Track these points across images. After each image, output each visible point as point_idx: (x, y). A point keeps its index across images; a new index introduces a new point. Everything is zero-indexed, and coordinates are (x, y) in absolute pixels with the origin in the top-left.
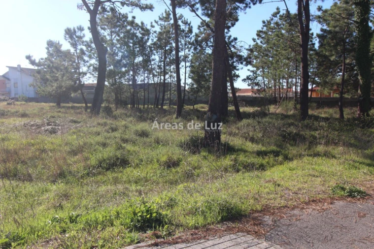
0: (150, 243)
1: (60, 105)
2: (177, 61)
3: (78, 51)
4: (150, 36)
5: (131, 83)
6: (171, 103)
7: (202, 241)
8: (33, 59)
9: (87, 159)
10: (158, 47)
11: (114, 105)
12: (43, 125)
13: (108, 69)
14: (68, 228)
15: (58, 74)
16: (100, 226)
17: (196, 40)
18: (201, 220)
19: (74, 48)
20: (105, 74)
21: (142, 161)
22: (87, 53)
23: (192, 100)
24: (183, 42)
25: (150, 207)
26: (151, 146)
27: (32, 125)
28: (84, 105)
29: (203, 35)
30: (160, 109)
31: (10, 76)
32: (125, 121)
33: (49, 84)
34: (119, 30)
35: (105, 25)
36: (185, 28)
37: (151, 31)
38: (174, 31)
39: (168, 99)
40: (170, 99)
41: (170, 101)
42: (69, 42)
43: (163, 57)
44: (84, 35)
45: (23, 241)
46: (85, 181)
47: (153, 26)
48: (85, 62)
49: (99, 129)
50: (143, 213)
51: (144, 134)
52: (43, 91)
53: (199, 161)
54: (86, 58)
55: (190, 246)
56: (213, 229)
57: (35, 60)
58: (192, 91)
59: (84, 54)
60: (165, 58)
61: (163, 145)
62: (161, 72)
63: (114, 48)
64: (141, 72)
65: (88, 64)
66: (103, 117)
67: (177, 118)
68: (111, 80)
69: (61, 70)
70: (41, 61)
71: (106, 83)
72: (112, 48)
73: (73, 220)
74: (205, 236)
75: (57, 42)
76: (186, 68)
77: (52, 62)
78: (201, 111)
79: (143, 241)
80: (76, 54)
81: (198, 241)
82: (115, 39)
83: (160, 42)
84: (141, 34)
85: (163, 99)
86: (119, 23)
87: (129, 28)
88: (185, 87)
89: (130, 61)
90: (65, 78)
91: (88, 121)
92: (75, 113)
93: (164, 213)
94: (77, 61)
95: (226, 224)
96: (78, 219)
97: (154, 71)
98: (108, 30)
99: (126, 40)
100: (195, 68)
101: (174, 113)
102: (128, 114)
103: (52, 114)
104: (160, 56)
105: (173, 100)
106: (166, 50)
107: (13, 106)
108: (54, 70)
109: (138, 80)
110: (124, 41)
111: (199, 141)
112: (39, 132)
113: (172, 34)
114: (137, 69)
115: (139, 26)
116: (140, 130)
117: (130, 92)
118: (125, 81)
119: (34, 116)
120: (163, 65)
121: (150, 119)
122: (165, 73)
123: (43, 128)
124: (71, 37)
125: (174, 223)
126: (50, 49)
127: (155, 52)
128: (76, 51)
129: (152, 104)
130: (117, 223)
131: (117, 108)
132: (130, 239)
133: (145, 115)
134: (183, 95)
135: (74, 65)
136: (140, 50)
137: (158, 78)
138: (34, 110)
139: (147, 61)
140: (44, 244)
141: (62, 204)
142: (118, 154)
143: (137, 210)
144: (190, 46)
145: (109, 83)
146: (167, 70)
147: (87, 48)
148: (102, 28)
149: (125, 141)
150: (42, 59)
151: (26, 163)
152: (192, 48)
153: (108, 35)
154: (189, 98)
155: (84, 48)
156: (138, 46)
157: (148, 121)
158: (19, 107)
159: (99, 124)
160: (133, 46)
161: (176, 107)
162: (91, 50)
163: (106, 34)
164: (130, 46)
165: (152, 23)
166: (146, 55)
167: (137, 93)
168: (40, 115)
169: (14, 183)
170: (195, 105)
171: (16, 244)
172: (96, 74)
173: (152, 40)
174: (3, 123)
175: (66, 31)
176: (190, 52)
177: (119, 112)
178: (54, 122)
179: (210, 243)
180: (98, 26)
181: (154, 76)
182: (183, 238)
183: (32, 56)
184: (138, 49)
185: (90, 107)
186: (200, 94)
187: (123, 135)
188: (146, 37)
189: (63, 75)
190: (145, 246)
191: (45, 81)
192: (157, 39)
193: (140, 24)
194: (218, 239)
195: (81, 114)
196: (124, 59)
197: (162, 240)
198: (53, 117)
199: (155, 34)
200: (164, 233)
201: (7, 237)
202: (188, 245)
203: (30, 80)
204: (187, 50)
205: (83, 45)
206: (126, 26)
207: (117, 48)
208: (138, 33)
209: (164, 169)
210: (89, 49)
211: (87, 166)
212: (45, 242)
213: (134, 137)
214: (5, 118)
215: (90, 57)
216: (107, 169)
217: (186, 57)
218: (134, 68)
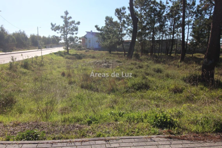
0: (166, 136)
1: (111, 52)
2: (183, 25)
3: (122, 22)
4: (166, 9)
5: (151, 40)
6: (177, 52)
7: (201, 142)
8: (98, 27)
9: (126, 83)
10: (170, 16)
11: (140, 53)
12: (103, 63)
13: (138, 31)
14: (119, 119)
15: (111, 35)
16: (136, 121)
17: (198, 10)
18: (200, 129)
19: (120, 20)
20: (136, 34)
21: (158, 87)
22: (126, 22)
23: (191, 50)
24: (188, 12)
25: (165, 115)
26: (163, 78)
27: (98, 63)
28: (124, 53)
29: (204, 6)
30: (169, 56)
31: (87, 37)
32: (147, 62)
33: (106, 41)
34: (146, 7)
35: (138, 5)
36: (190, 2)
37: (166, 6)
38: (182, 5)
39: (174, 50)
40: (176, 50)
41: (176, 51)
42: (117, 17)
43: (173, 23)
44: (125, 12)
45: (97, 122)
46: (125, 95)
47: (167, 3)
48: (126, 28)
49: (132, 66)
50: (161, 117)
51: (159, 71)
52: (103, 45)
53: (197, 91)
54: (126, 25)
55: (193, 143)
56: (210, 136)
57: (99, 28)
58: (192, 44)
59: (125, 23)
60: (175, 23)
61: (171, 78)
62: (171, 32)
63: (142, 19)
64: (158, 33)
65: (127, 29)
66: (134, 60)
67: (181, 62)
68: (139, 38)
69: (113, 33)
70: (102, 28)
71: (137, 40)
72: (141, 19)
73: (121, 115)
74: (203, 139)
75: (111, 17)
76: (189, 29)
77: (108, 28)
78: (198, 58)
79: (162, 134)
80: (120, 23)
81: (199, 141)
82: (143, 13)
83: (172, 13)
84: (160, 8)
85: (172, 50)
86: (146, 3)
87: (152, 5)
88: (187, 42)
89: (151, 26)
90: (114, 37)
91: (126, 61)
92: (119, 57)
93: (175, 120)
94: (121, 27)
95: (220, 135)
96: (123, 115)
97: (166, 32)
98: (139, 8)
99: (150, 13)
100: (196, 29)
101: (179, 58)
102: (149, 59)
103: (107, 57)
104: (171, 22)
105: (178, 50)
106: (175, 18)
107: (88, 52)
108: (109, 33)
109: (156, 38)
110: (149, 14)
111: (198, 78)
112: (101, 67)
113: (181, 7)
114: (156, 31)
115: (159, 4)
116: (156, 68)
117: (151, 45)
118: (148, 39)
119: (98, 58)
120: (173, 27)
121: (163, 62)
122: (174, 33)
123: (103, 65)
124: (118, 14)
125: (182, 127)
126: (107, 21)
127: (167, 19)
128: (121, 21)
129: (163, 53)
130: (145, 121)
131: (142, 55)
132: (154, 131)
133: (160, 59)
134: (185, 47)
135: (119, 30)
136: (158, 19)
137: (169, 36)
138: (98, 55)
139: (162, 26)
140: (107, 125)
141: (113, 106)
142: (144, 81)
143: (158, 116)
144: (192, 14)
145: (138, 40)
146: (175, 31)
147: (127, 20)
148: (136, 7)
149: (148, 74)
150: (103, 27)
151: (96, 82)
152: (195, 16)
153: (139, 11)
154: (190, 49)
155: (125, 20)
156: (157, 17)
157: (161, 63)
158: (91, 53)
159: (132, 64)
160: (153, 17)
161: (181, 55)
162: (129, 21)
163: (138, 10)
164: (152, 17)
165: (167, 1)
166: (162, 22)
167: (155, 46)
168: (101, 57)
169: (91, 92)
170: (193, 53)
171: (94, 123)
172: (131, 35)
173: (167, 12)
174: (84, 61)
175: (116, 10)
176: (193, 18)
177: (143, 57)
178: (108, 62)
179: (208, 144)
180: (134, 6)
181: (166, 35)
182: (188, 137)
183: (98, 26)
184: (157, 18)
185: (127, 54)
186: (198, 46)
187: (146, 71)
188: (163, 11)
189: (113, 36)
190: (163, 137)
191: (104, 39)
192: (170, 11)
193: (159, 3)
194: (213, 143)
195: (122, 58)
196: (148, 25)
197: (174, 136)
198: (108, 59)
199: (169, 8)
200: (175, 132)
201: (90, 118)
202: (192, 142)
203: (96, 39)
204: (190, 17)
205: (125, 18)
206: (150, 5)
207: (144, 18)
208: (157, 8)
209: (172, 93)
210: (128, 20)
211: (126, 87)
212: (107, 124)
213: (153, 72)
214: (85, 59)
215: (128, 25)
216: (137, 90)
217: (189, 22)
218: (153, 31)
